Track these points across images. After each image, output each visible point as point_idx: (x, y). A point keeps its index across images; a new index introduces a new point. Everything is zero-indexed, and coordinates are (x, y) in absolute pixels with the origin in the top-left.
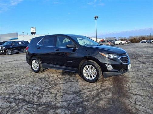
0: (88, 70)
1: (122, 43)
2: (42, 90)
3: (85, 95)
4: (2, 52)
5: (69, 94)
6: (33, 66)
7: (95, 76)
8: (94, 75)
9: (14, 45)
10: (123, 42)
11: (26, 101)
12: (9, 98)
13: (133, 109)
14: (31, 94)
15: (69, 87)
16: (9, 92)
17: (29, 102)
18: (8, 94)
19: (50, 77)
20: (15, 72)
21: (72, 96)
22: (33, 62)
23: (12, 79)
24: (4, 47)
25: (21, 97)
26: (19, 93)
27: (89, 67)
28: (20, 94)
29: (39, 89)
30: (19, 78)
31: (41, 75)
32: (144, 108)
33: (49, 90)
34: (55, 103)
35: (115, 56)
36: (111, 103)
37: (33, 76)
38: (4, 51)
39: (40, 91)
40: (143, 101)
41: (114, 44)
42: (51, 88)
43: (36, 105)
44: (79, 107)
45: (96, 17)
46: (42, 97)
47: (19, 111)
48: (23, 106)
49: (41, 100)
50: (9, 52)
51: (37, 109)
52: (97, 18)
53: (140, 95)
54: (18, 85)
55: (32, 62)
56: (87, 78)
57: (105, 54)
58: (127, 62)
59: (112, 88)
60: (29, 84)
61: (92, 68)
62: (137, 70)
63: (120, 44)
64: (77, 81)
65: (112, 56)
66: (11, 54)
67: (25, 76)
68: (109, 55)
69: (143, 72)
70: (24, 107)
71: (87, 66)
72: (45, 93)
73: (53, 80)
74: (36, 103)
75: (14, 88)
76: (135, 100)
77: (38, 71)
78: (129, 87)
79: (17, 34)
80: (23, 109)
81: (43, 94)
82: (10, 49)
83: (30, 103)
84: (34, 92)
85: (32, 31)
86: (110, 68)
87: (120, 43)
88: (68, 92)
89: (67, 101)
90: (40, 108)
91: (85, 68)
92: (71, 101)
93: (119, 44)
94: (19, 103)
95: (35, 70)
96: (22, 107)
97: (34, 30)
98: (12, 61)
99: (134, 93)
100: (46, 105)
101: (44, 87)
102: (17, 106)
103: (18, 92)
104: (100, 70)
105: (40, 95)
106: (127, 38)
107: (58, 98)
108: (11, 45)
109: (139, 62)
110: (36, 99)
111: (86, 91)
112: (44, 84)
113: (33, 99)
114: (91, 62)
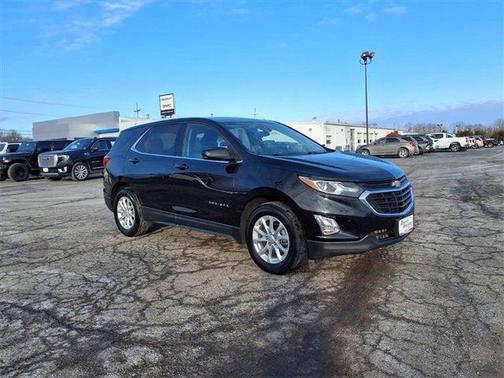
0: (265, 231)
1: (459, 144)
2: (118, 288)
3: (233, 312)
4: (60, 170)
5: (187, 305)
6: (119, 215)
7: (286, 251)
8: (283, 249)
9: (95, 151)
10: (463, 141)
11: (54, 317)
12: (14, 305)
13: (358, 361)
14: (79, 298)
15: (198, 283)
16: (23, 288)
17: (61, 322)
18: (18, 295)
19: (162, 252)
20: (71, 232)
21: (191, 312)
22: (120, 202)
23: (50, 254)
24: (66, 157)
25: (47, 305)
26: (47, 294)
27: (268, 222)
28: (49, 295)
29: (111, 285)
30: (70, 251)
31: (140, 244)
32: (395, 362)
33: (137, 292)
34: (131, 328)
35: (351, 190)
36: (300, 340)
37: (114, 246)
38: (65, 169)
39: (109, 290)
40: (405, 340)
41: (428, 148)
42: (144, 285)
43: (77, 329)
44: (195, 346)
45: (366, 57)
46: (107, 309)
47: (22, 345)
48: (41, 329)
49: (97, 318)
50: (82, 171)
51: (73, 342)
52: (371, 57)
53: (408, 321)
54: (56, 271)
55: (117, 202)
56: (264, 257)
57: (315, 182)
58: (395, 211)
59: (331, 294)
60: (88, 271)
61: (276, 226)
62: (455, 240)
63: (454, 149)
64: (233, 268)
65: (339, 189)
66: (88, 179)
67: (90, 247)
68: (328, 185)
69: (468, 247)
70: (42, 334)
71: (263, 220)
72: (119, 299)
73: (164, 260)
74: (80, 326)
75: (41, 279)
76: (381, 336)
77: (132, 233)
78: (389, 292)
79: (117, 114)
80: (36, 340)
81: (113, 299)
82: (83, 162)
83: (63, 324)
84: (89, 293)
85: (164, 106)
86: (329, 226)
87: (451, 145)
88: (187, 300)
89: (169, 325)
90: (83, 339)
91: (257, 227)
92: (182, 324)
93: (449, 150)
94: (34, 321)
95: (125, 227)
96: (36, 334)
97: (171, 102)
98: (79, 200)
99: (394, 313)
100: (104, 332)
101: (126, 280)
102: (23, 330)
103: (47, 290)
104: (298, 232)
105: (103, 303)
106: (488, 127)
107: (148, 315)
108: (89, 150)
109: (480, 213)
110: (85, 315)
111: (243, 298)
112: (132, 273)
113: (77, 314)
114: (275, 207)
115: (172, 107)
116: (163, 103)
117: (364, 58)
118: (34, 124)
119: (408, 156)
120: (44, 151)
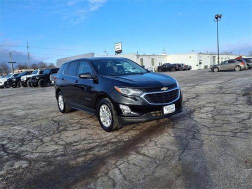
0: (104, 112)
5: (58, 144)
6: (59, 103)
7: (111, 121)
14: (20, 140)
21: (57, 147)
31: (64, 117)
42: (49, 135)
43: (7, 153)
46: (26, 145)
49: (19, 148)
52: (220, 17)
55: (58, 98)
57: (120, 89)
60: (33, 128)
65: (132, 92)
67: (43, 117)
68: (127, 90)
71: (103, 107)
72: (34, 141)
74: (10, 151)
79: (93, 54)
83: (4, 150)
85: (117, 49)
86: (126, 110)
89: (43, 153)
91: (101, 110)
92: (48, 153)
95: (61, 109)
97: (120, 46)
104: (114, 112)
107: (39, 148)
111: (84, 142)
114: (106, 101)
115: (121, 49)
116: (117, 47)
117: (217, 18)
118: (58, 60)
119: (241, 70)
120: (53, 73)
